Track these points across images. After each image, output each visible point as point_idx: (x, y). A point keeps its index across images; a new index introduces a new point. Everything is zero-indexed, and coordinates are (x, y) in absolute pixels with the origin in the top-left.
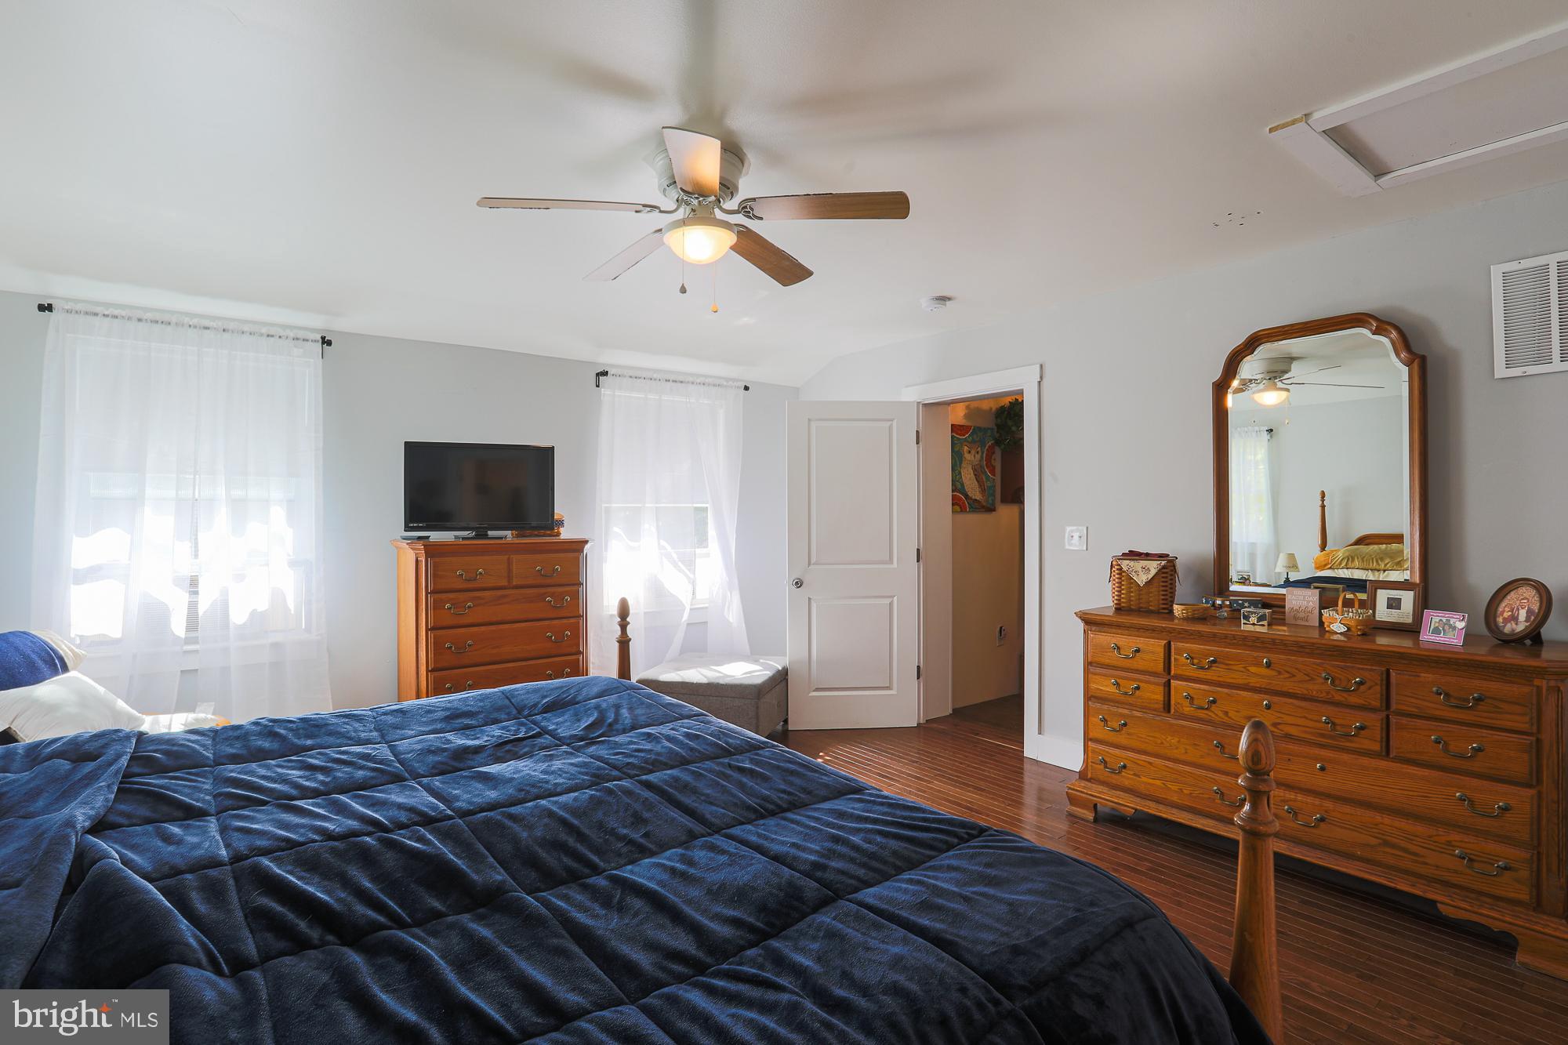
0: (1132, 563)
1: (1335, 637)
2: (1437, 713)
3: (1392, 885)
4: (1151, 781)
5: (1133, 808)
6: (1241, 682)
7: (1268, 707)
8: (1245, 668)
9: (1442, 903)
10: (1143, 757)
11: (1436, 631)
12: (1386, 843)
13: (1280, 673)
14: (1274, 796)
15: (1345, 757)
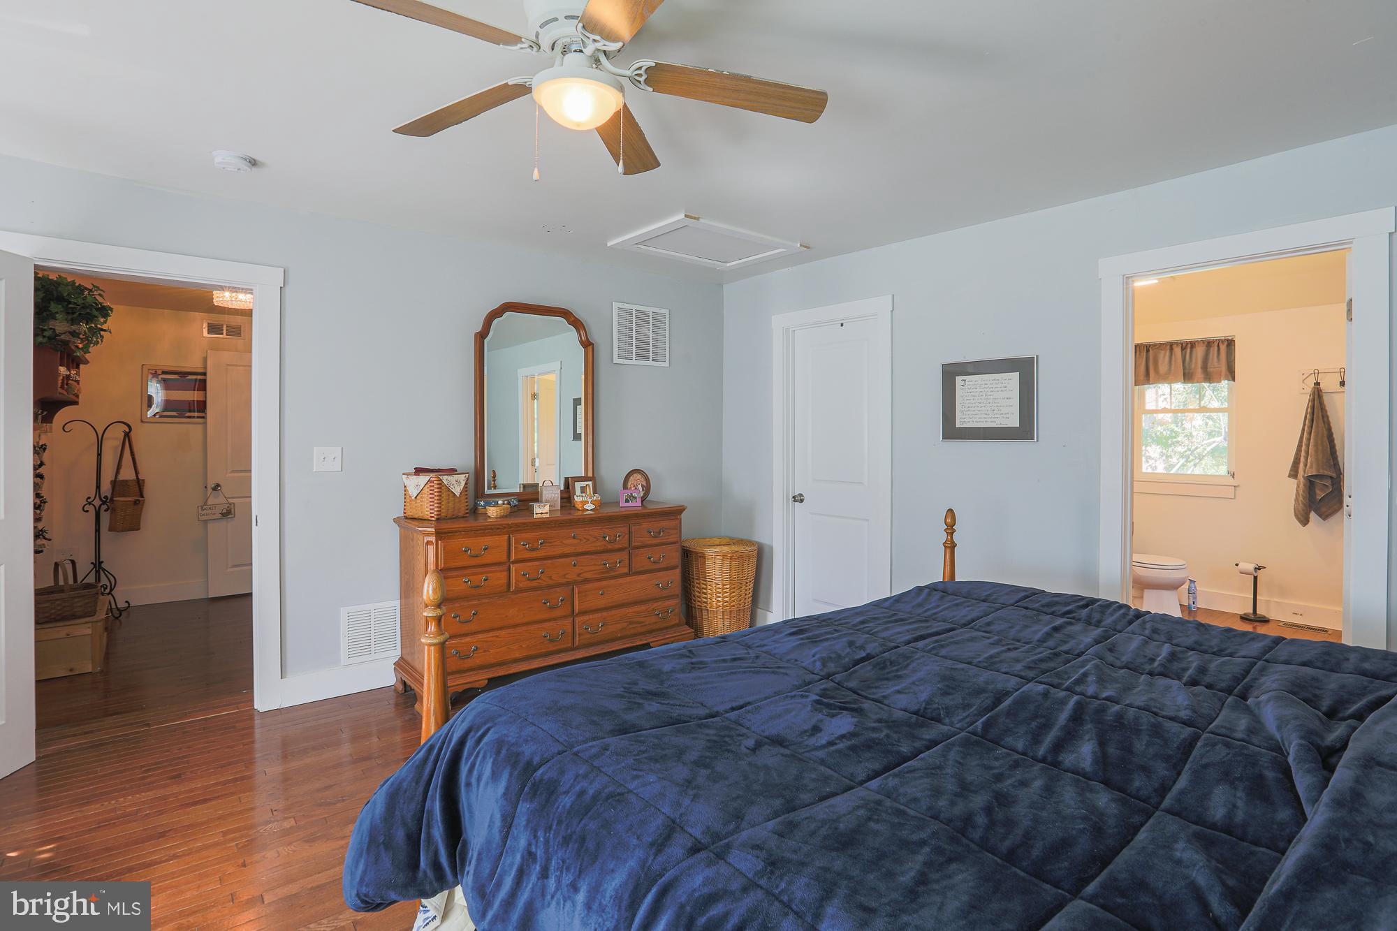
0: (449, 478)
1: (587, 513)
2: (650, 542)
3: (635, 644)
4: (498, 650)
5: (485, 679)
6: (560, 552)
7: (575, 565)
8: (561, 542)
9: (652, 642)
10: (491, 634)
11: (627, 501)
12: (631, 623)
13: (581, 540)
14: (579, 622)
15: (612, 582)
